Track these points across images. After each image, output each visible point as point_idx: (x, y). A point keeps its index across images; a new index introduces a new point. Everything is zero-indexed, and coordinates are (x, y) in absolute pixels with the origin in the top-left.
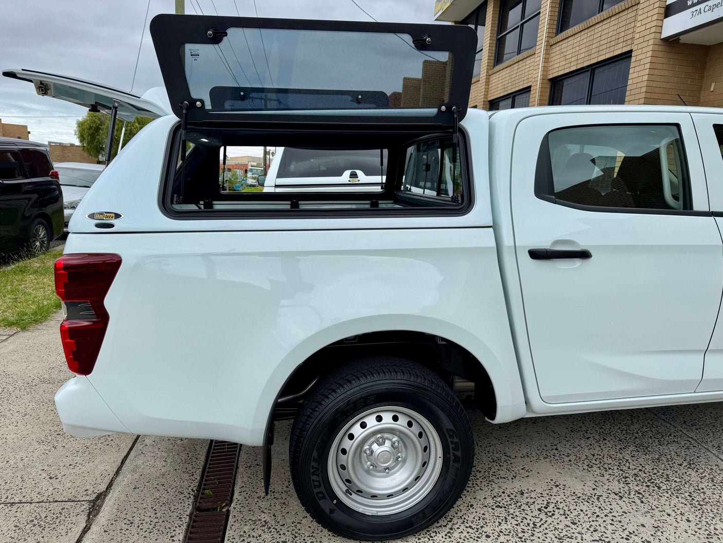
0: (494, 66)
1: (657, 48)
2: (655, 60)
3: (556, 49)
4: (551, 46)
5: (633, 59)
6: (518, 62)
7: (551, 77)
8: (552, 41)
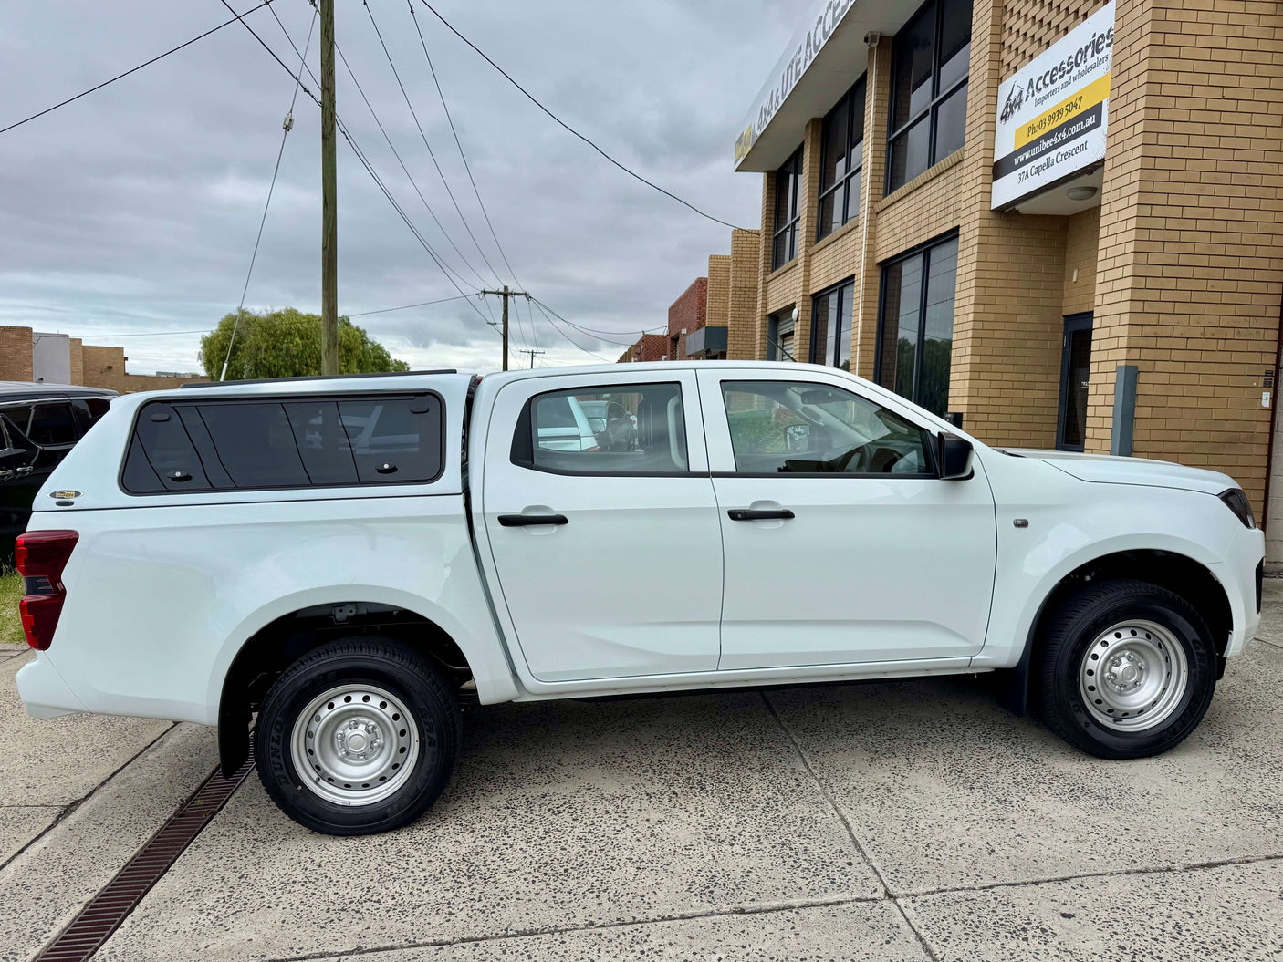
0: (817, 242)
1: (986, 223)
2: (985, 240)
3: (883, 218)
4: (878, 213)
5: (961, 238)
6: (842, 236)
7: (879, 260)
8: (878, 207)
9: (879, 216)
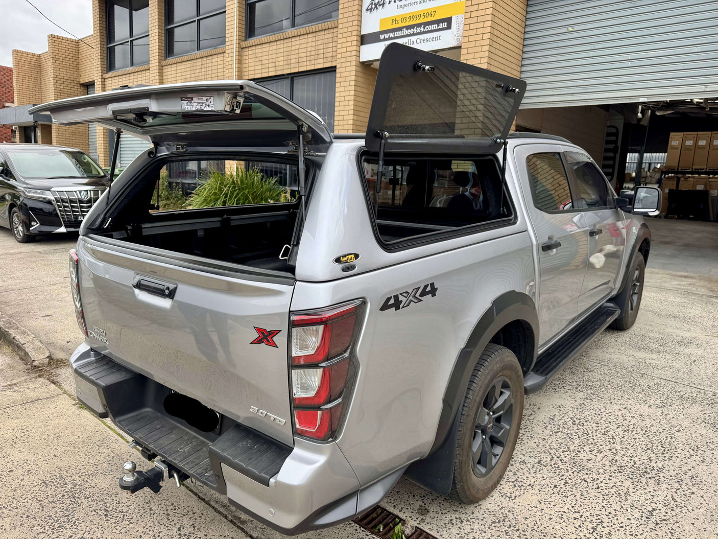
0: (166, 58)
1: (357, 69)
2: (357, 78)
3: (248, 53)
4: (242, 48)
5: (338, 75)
8: (244, 44)
9: (244, 50)
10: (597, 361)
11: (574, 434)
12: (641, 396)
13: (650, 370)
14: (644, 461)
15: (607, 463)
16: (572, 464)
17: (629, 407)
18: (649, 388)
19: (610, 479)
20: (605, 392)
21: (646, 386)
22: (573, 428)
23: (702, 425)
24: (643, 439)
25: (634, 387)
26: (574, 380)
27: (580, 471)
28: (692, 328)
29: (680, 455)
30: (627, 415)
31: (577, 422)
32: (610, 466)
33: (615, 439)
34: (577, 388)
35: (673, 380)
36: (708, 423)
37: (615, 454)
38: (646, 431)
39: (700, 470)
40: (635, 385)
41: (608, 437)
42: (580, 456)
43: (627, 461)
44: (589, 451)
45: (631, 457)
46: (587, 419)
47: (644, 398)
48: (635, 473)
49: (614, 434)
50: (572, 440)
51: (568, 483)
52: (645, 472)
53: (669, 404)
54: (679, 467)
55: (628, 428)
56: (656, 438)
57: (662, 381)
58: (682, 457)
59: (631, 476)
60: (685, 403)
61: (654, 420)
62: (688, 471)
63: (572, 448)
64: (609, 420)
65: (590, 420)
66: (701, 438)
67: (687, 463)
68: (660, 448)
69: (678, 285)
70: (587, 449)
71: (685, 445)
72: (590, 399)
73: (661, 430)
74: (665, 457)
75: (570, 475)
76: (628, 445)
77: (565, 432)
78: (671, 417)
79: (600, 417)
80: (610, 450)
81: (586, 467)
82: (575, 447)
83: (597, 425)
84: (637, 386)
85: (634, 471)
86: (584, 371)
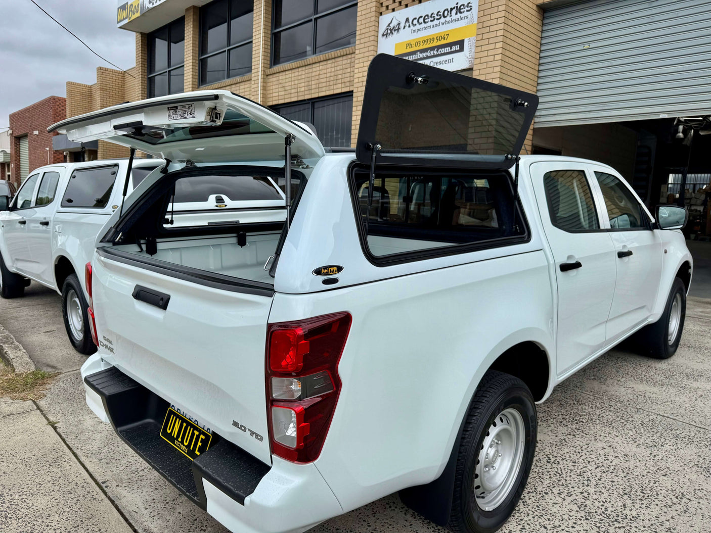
0: (199, 86)
3: (273, 79)
4: (267, 75)
5: (355, 99)
8: (269, 71)
9: (269, 77)
10: (591, 394)
11: (546, 473)
12: (631, 433)
13: (648, 405)
14: (617, 508)
15: (575, 508)
16: (535, 507)
17: (615, 445)
18: (642, 425)
19: (573, 527)
20: (592, 428)
21: (640, 422)
22: (546, 467)
23: (694, 469)
24: (622, 482)
25: (625, 423)
26: (560, 413)
27: (542, 516)
28: (706, 360)
29: (661, 502)
30: (610, 454)
31: (553, 460)
32: (577, 511)
33: (590, 481)
34: (561, 422)
35: (671, 417)
36: (701, 467)
37: (586, 499)
38: (628, 473)
39: (680, 521)
40: (627, 421)
41: (583, 479)
42: (546, 498)
43: (598, 507)
44: (558, 493)
45: (604, 502)
46: (563, 457)
47: (634, 436)
48: (604, 521)
49: (590, 475)
50: (542, 480)
51: (525, 529)
52: (616, 520)
53: (661, 443)
54: (656, 517)
55: (607, 469)
56: (637, 482)
57: (660, 418)
58: (662, 505)
59: (598, 525)
60: (679, 443)
61: (639, 461)
62: (665, 522)
63: (539, 489)
64: (589, 459)
65: (567, 458)
66: (689, 484)
67: (666, 513)
68: (639, 493)
69: (702, 312)
70: (555, 491)
71: (669, 492)
72: (573, 435)
73: (645, 473)
74: (643, 504)
75: (530, 520)
76: (603, 489)
77: (537, 470)
78: (660, 459)
79: (579, 455)
80: (582, 493)
81: (550, 512)
82: (543, 488)
83: (574, 464)
84: (629, 422)
85: (603, 518)
86: (574, 404)
